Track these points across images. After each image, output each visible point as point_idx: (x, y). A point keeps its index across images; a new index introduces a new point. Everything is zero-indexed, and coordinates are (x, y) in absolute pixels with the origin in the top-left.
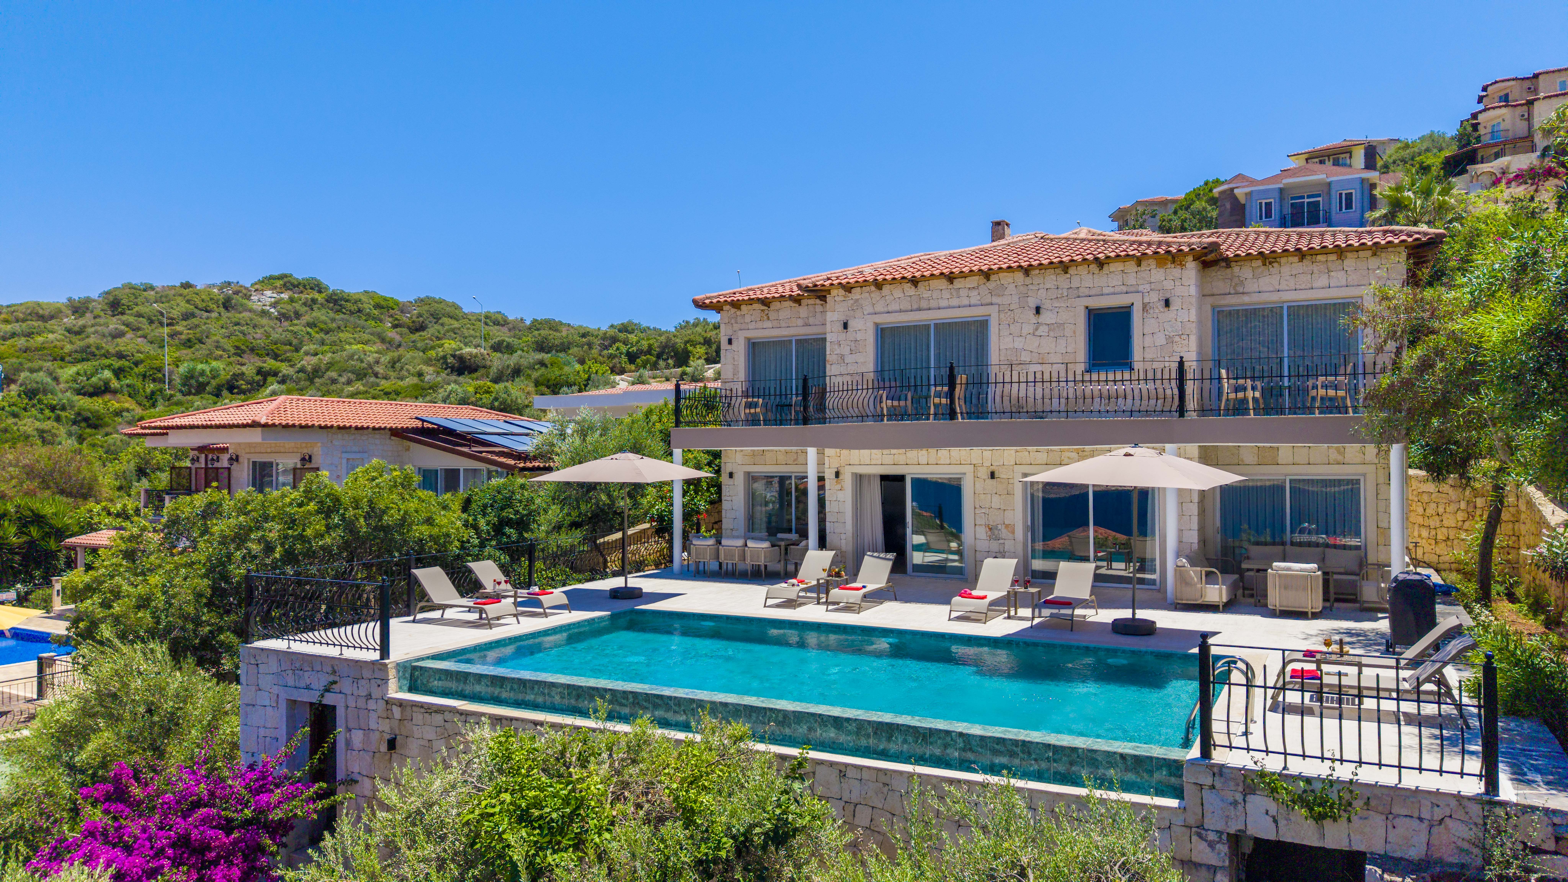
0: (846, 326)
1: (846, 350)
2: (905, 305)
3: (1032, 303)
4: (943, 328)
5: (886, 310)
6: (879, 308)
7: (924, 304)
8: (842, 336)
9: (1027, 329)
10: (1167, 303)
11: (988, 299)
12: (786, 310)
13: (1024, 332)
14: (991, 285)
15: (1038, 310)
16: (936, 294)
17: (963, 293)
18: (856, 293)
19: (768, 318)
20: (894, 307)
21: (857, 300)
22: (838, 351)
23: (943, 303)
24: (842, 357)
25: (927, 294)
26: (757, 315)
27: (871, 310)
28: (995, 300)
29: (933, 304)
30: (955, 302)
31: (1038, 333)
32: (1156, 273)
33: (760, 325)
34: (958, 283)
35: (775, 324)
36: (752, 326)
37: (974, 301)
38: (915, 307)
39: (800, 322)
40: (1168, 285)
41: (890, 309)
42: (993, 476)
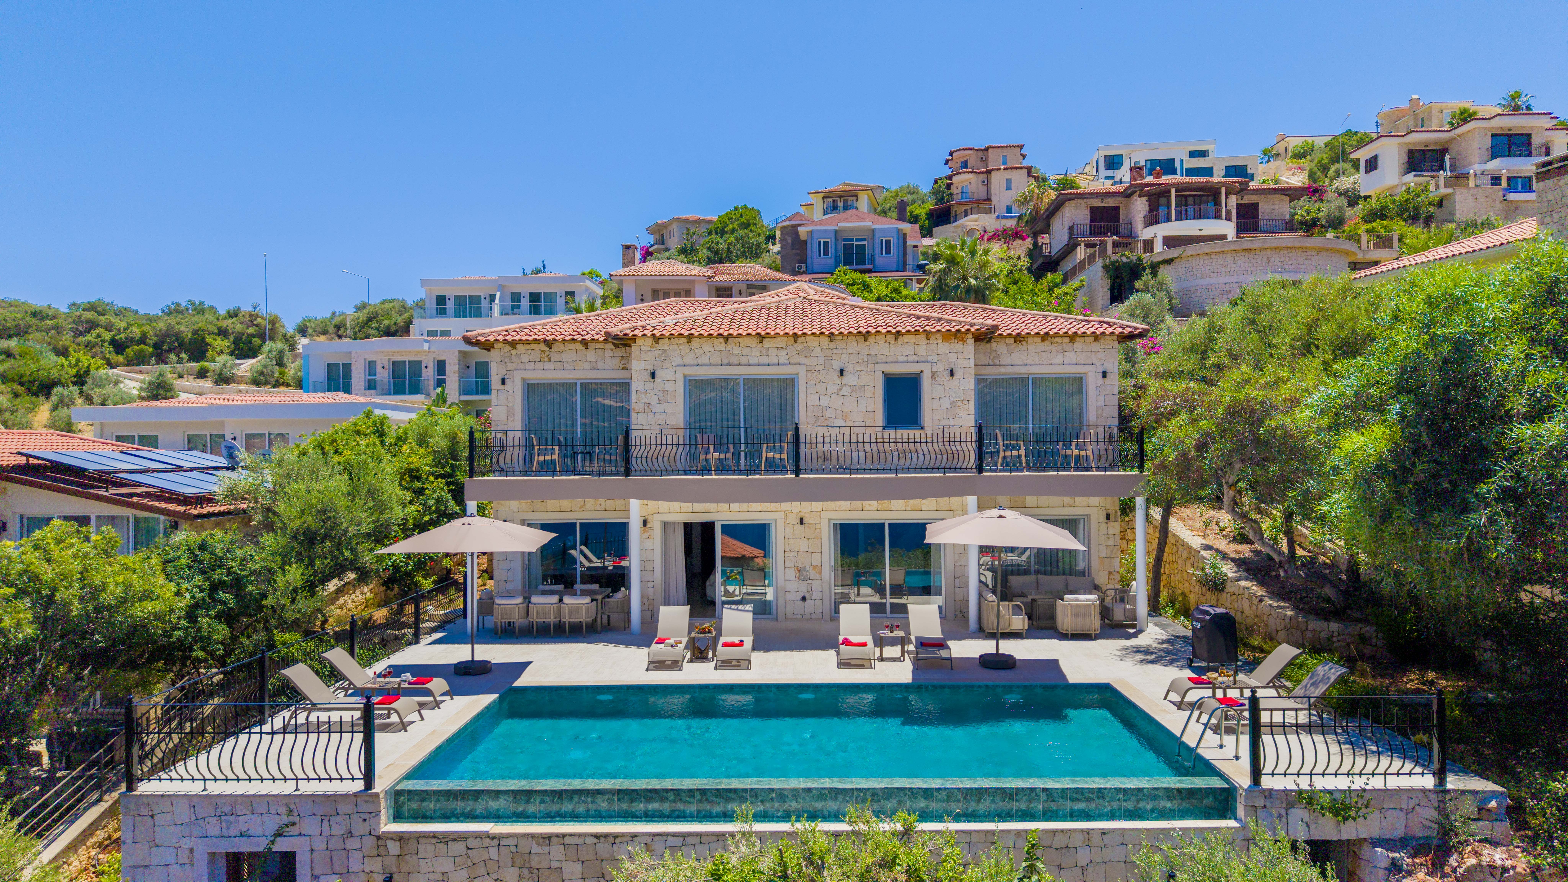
0: (653, 375)
1: (654, 400)
2: (716, 359)
3: (837, 365)
4: (753, 383)
5: (695, 362)
6: (689, 359)
7: (734, 360)
8: (649, 385)
9: (832, 388)
10: (952, 373)
11: (795, 360)
12: (570, 354)
13: (830, 391)
14: (799, 346)
15: (842, 372)
16: (746, 351)
17: (773, 352)
18: (664, 344)
19: (550, 360)
20: (704, 360)
21: (665, 351)
22: (645, 401)
23: (754, 360)
24: (650, 406)
25: (736, 351)
26: (537, 355)
27: (679, 361)
28: (802, 360)
29: (744, 360)
30: (765, 360)
31: (841, 393)
32: (943, 347)
33: (540, 366)
34: (767, 342)
35: (558, 365)
36: (531, 366)
37: (783, 360)
38: (725, 361)
39: (587, 366)
40: (952, 357)
41: (700, 362)
42: (802, 521)
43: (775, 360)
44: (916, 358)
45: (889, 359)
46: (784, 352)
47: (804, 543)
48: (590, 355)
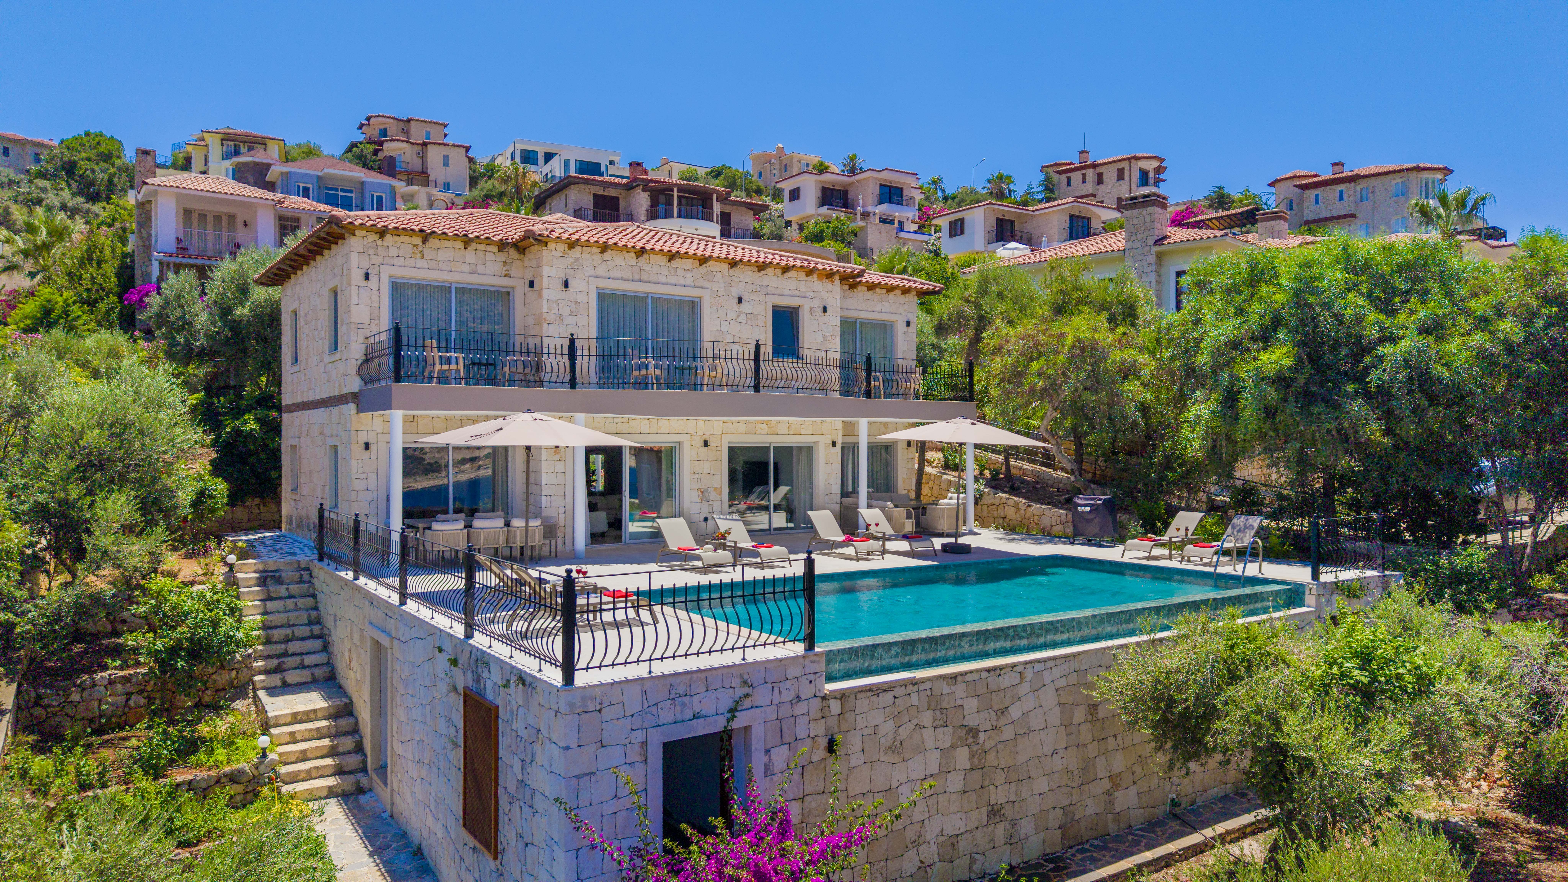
0: (566, 284)
1: (565, 311)
2: (627, 274)
3: (735, 293)
4: (660, 303)
5: (607, 275)
6: (601, 271)
7: (645, 277)
8: (561, 295)
9: (732, 315)
10: (825, 310)
11: (700, 283)
12: (449, 251)
13: (729, 317)
14: (703, 269)
15: (740, 300)
16: (655, 269)
17: (680, 272)
18: (577, 252)
19: (423, 257)
20: (616, 273)
21: (577, 260)
22: (556, 311)
23: (663, 279)
24: (561, 317)
25: (647, 267)
27: (592, 273)
28: (706, 284)
29: (653, 278)
30: (672, 280)
31: (739, 320)
32: (819, 285)
33: (411, 262)
35: (433, 264)
36: (401, 261)
37: (689, 281)
38: (637, 278)
39: (466, 268)
40: (824, 295)
41: (612, 275)
42: (706, 444)
43: (682, 282)
44: (798, 293)
45: (777, 292)
46: (689, 275)
47: (707, 465)
48: (470, 256)
